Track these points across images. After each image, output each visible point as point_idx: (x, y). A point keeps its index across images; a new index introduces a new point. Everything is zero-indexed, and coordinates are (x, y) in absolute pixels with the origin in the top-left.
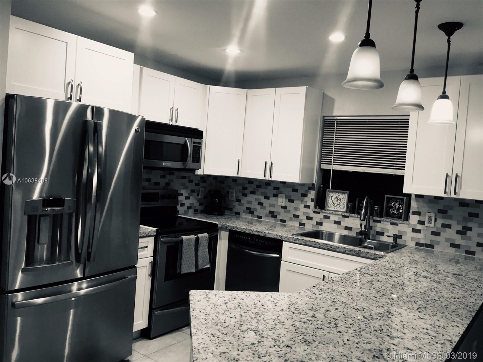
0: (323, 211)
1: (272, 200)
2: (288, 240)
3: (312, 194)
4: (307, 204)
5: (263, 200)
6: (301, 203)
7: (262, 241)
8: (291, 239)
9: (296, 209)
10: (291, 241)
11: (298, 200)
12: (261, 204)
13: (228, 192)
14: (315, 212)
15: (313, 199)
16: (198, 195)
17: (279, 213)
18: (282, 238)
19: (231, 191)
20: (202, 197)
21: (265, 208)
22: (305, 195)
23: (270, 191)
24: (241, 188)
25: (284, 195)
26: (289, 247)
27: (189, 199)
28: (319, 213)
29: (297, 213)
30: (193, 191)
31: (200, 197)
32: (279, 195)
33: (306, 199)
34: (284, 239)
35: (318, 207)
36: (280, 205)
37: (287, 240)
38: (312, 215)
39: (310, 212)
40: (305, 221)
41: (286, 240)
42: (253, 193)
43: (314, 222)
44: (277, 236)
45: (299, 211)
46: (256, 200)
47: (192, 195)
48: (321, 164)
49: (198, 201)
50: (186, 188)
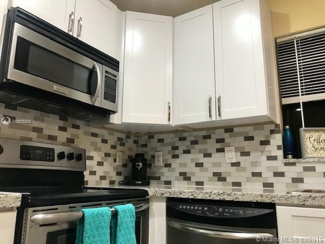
0: (301, 160)
1: (216, 157)
2: (288, 202)
3: (277, 139)
4: (271, 154)
5: (202, 159)
6: (262, 155)
7: (231, 211)
8: (293, 198)
9: (254, 164)
10: (296, 202)
11: (257, 150)
12: (199, 165)
13: (153, 157)
14: (286, 164)
15: (281, 146)
16: (115, 161)
17: (229, 174)
18: (274, 199)
19: (156, 154)
20: (121, 164)
21: (206, 170)
22: (265, 143)
23: (211, 145)
24: (170, 148)
25: (233, 148)
26: (292, 216)
27: (103, 165)
28: (294, 164)
29: (257, 170)
30: (107, 155)
31: (117, 163)
32: (226, 149)
33: (268, 147)
34: (277, 201)
35: (290, 156)
36: (230, 162)
37: (286, 202)
38: (282, 169)
39: (279, 165)
40: (271, 179)
41: (282, 202)
42: (187, 152)
43: (287, 179)
44: (262, 196)
45: (260, 166)
46: (192, 160)
47: (106, 161)
48: (282, 99)
49: (114, 168)
50: (97, 149)
